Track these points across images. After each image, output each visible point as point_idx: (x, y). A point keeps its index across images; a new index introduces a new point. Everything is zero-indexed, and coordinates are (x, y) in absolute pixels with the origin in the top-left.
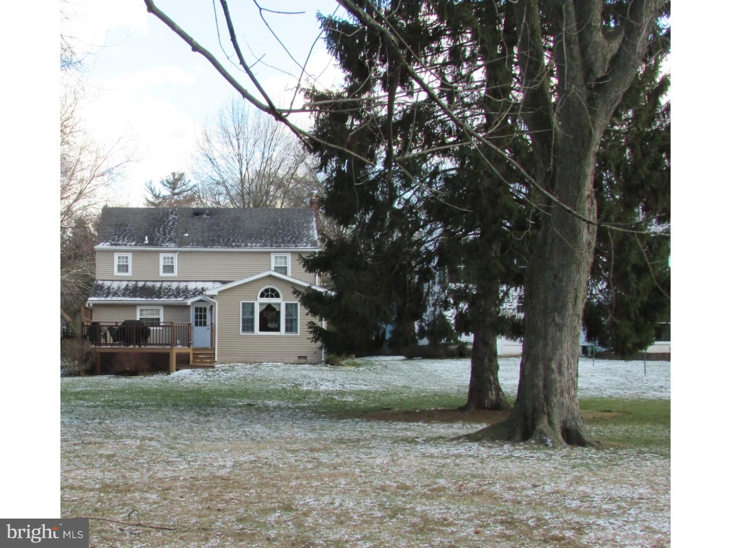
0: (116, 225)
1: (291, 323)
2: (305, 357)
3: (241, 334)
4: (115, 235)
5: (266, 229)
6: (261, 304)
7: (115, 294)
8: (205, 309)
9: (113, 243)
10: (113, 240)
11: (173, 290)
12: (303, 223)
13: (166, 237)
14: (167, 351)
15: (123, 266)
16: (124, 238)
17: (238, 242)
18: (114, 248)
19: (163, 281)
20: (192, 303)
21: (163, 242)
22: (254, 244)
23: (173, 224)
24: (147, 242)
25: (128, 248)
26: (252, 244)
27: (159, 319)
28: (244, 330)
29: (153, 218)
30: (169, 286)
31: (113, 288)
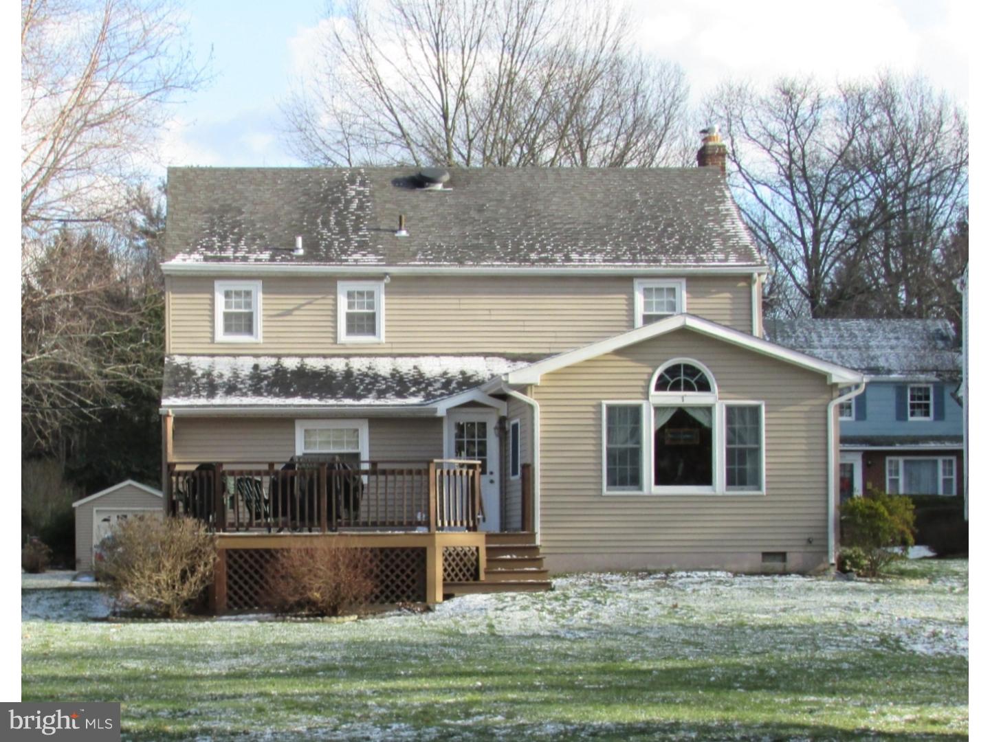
0: (211, 210)
1: (742, 460)
2: (782, 556)
3: (605, 492)
4: (212, 234)
5: (610, 218)
6: (659, 409)
7: (231, 389)
8: (483, 425)
9: (209, 254)
10: (210, 248)
11: (385, 379)
12: (702, 202)
13: (348, 241)
14: (419, 543)
15: (238, 316)
16: (237, 241)
17: (544, 250)
18: (213, 266)
19: (348, 356)
20: (449, 411)
21: (344, 252)
22: (586, 256)
23: (361, 207)
24: (301, 252)
25: (250, 266)
26: (581, 254)
27: (356, 456)
28: (612, 482)
29: (306, 193)
30: (370, 368)
31: (221, 376)
